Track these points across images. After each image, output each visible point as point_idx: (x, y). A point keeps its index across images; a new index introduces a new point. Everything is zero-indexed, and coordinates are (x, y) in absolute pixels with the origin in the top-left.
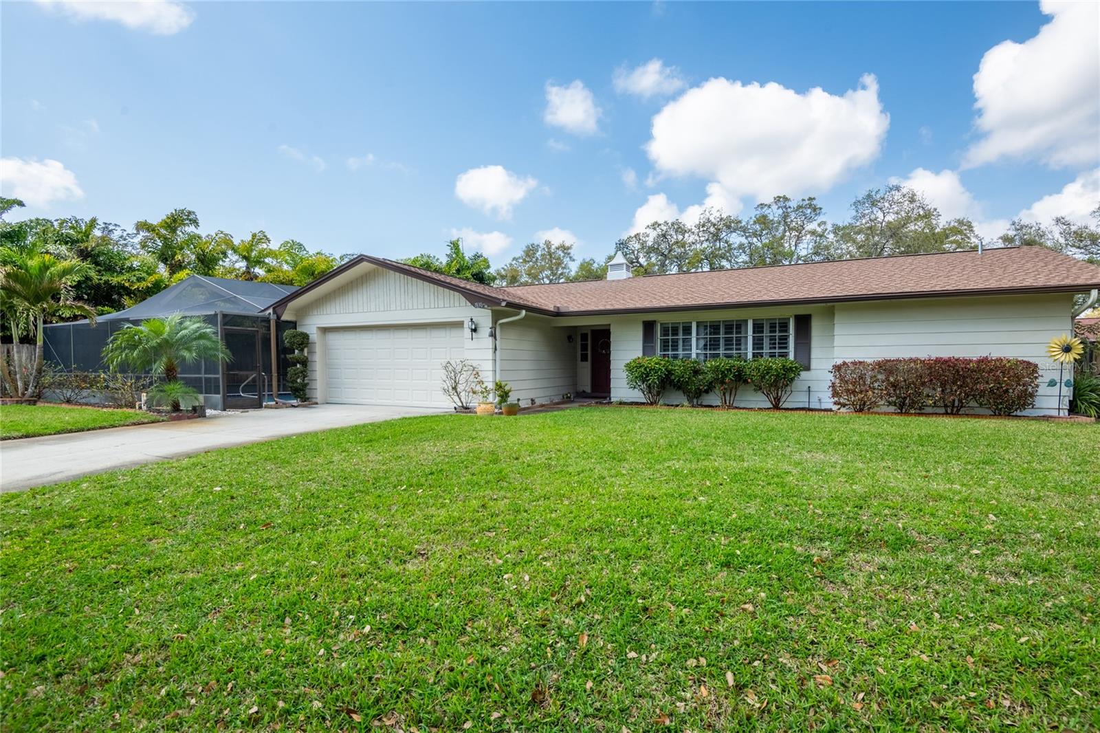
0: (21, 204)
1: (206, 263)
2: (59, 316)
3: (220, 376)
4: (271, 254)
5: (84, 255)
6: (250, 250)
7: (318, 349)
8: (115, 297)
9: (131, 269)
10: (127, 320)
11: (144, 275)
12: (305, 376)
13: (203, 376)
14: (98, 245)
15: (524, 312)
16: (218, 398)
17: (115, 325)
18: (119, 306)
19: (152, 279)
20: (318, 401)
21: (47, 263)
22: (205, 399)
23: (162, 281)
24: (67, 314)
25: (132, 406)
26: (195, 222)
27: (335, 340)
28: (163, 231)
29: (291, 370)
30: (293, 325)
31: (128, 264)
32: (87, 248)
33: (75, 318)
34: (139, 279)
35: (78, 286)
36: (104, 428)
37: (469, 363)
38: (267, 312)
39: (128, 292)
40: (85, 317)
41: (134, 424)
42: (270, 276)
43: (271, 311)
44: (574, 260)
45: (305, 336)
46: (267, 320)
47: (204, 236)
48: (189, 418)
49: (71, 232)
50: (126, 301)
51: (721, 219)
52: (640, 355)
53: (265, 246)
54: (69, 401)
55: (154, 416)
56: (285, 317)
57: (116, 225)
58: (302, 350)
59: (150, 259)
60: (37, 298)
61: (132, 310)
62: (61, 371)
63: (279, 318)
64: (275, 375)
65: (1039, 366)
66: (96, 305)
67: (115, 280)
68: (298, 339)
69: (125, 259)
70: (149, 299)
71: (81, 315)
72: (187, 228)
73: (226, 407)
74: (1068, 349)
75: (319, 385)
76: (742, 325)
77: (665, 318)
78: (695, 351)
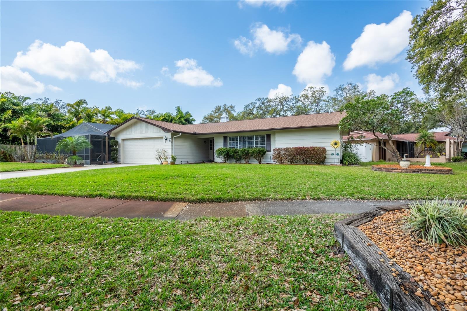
0: (30, 99)
1: (89, 117)
2: (41, 136)
3: (90, 154)
4: (112, 113)
5: (49, 115)
6: (105, 112)
7: (121, 146)
8: (59, 129)
9: (65, 120)
10: (62, 137)
11: (69, 122)
12: (117, 155)
13: (85, 154)
14: (54, 112)
15: (181, 134)
16: (89, 161)
17: (59, 138)
18: (60, 132)
19: (71, 123)
20: (121, 163)
21: (39, 120)
22: (85, 161)
23: (75, 124)
24: (44, 135)
25: (63, 163)
26: (86, 103)
27: (126, 143)
28: (75, 107)
29: (112, 153)
30: (114, 138)
31: (64, 118)
32: (50, 113)
33: (46, 136)
34: (67, 123)
35: (47, 126)
36: (54, 168)
37: (165, 150)
38: (105, 134)
39: (64, 128)
40: (49, 136)
41: (63, 167)
42: (111, 121)
43: (106, 134)
44: (235, 112)
45: (117, 142)
46: (105, 137)
47: (89, 108)
48: (79, 166)
49: (46, 108)
50: (63, 130)
51: (283, 97)
52: (223, 147)
53: (110, 110)
54: (44, 162)
55: (69, 165)
56: (111, 136)
57: (61, 100)
58: (116, 146)
59: (71, 116)
60: (36, 131)
61: (65, 133)
62: (41, 153)
63: (109, 136)
64: (107, 154)
65: (327, 149)
66: (53, 132)
67: (59, 124)
68: (115, 143)
69: (63, 116)
70: (70, 130)
71: (48, 135)
72: (84, 105)
73: (91, 164)
74: (336, 144)
75: (121, 157)
76: (252, 137)
77: (229, 135)
78: (239, 146)
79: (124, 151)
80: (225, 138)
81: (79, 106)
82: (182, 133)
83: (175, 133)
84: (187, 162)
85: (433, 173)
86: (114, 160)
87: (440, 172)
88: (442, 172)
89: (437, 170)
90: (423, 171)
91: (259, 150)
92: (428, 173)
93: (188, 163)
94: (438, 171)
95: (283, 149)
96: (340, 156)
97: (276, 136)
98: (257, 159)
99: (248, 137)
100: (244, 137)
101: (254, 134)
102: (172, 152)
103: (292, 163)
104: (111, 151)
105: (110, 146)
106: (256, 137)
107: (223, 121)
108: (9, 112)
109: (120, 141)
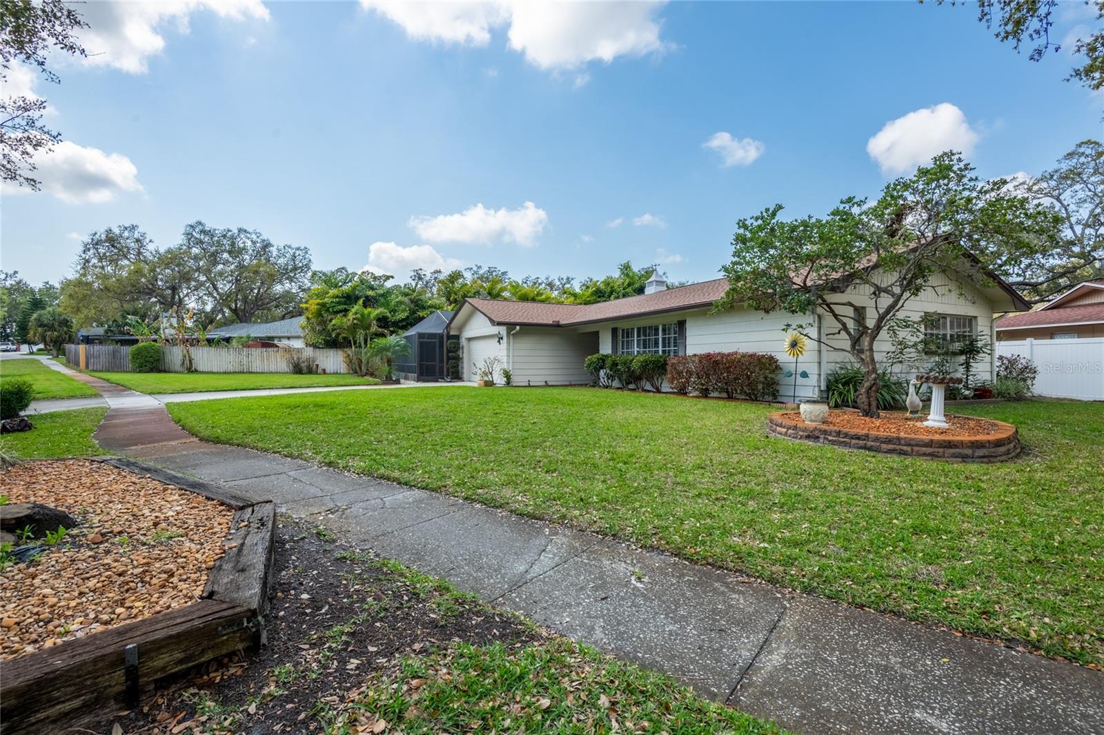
3: (416, 364)
7: (465, 350)
12: (458, 366)
15: (518, 327)
16: (415, 376)
20: (465, 380)
27: (473, 344)
29: (450, 362)
43: (444, 329)
45: (460, 343)
46: (443, 335)
52: (610, 352)
56: (451, 332)
58: (458, 351)
64: (445, 364)
68: (452, 346)
73: (418, 380)
74: (794, 344)
75: (465, 371)
76: (657, 329)
77: (622, 325)
78: (636, 349)
79: (469, 359)
80: (614, 331)
81: (453, 283)
82: (521, 324)
84: (546, 382)
85: (860, 448)
86: (457, 376)
87: (891, 447)
88: (898, 447)
89: (877, 439)
90: (830, 438)
91: (647, 360)
92: (845, 444)
93: (547, 385)
94: (882, 442)
95: (685, 357)
96: (819, 380)
97: (688, 325)
98: (650, 379)
99: (650, 328)
100: (645, 328)
101: (659, 322)
102: (508, 362)
103: (705, 394)
104: (449, 359)
105: (448, 351)
106: (664, 330)
107: (649, 290)
108: (361, 301)
109: (463, 341)
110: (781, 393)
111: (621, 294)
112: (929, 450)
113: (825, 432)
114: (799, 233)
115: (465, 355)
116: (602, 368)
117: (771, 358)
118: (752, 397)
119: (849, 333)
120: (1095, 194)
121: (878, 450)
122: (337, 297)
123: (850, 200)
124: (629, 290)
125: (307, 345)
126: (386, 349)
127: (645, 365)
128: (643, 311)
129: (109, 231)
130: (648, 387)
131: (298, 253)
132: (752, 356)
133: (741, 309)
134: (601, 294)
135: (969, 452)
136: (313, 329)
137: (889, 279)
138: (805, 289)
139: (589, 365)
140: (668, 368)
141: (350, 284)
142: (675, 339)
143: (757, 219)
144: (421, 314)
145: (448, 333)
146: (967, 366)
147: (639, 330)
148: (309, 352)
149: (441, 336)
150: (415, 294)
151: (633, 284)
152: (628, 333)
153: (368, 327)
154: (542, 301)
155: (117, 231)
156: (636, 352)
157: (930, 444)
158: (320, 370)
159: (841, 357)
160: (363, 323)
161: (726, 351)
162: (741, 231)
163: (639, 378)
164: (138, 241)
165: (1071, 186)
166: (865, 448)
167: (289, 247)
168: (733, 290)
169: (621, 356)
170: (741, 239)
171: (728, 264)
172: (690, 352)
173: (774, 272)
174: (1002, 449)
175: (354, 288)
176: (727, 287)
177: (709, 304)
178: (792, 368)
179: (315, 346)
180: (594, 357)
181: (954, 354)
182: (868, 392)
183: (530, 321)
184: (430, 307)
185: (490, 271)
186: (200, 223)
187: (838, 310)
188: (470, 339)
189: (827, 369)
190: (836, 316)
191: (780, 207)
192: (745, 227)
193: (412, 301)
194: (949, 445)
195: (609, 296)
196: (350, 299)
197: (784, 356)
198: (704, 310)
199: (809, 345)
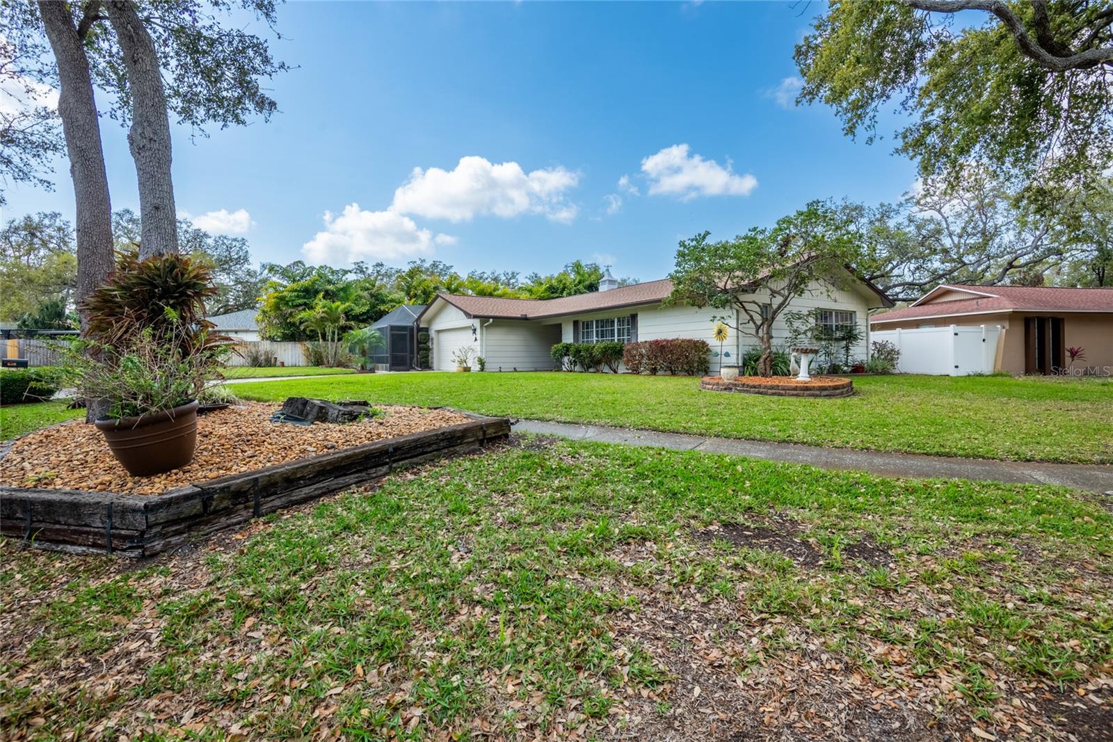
3: (388, 355)
7: (435, 341)
12: (429, 356)
15: (492, 320)
16: (387, 365)
20: (434, 368)
27: (443, 336)
29: (422, 353)
30: (425, 329)
37: (472, 347)
43: (414, 322)
45: (430, 335)
46: (413, 327)
52: (572, 341)
56: (421, 325)
58: (428, 342)
64: (415, 355)
68: (423, 337)
73: (391, 369)
74: (720, 332)
75: (435, 361)
76: (613, 322)
77: (581, 318)
78: (595, 339)
79: (439, 350)
80: (576, 323)
82: (493, 317)
83: (484, 319)
84: (515, 368)
86: (426, 365)
87: (773, 391)
89: (765, 388)
90: (738, 389)
91: (605, 348)
92: (747, 392)
93: (515, 370)
94: (768, 389)
95: (637, 343)
96: (738, 359)
97: (639, 318)
98: (609, 363)
99: (607, 321)
100: (602, 321)
101: (614, 316)
102: (481, 351)
103: (654, 371)
104: (419, 349)
105: (419, 342)
106: (619, 321)
107: (603, 288)
108: (321, 295)
109: (432, 333)
110: (711, 369)
111: (573, 291)
112: (795, 392)
113: (735, 385)
114: (721, 251)
115: (435, 346)
116: (566, 355)
117: (703, 343)
118: (690, 372)
119: (755, 323)
120: (969, 208)
121: (766, 394)
122: (296, 291)
123: (755, 229)
124: (580, 287)
125: (263, 338)
126: (361, 341)
127: (605, 351)
128: (602, 306)
129: (28, 218)
130: (606, 369)
131: (234, 243)
132: (689, 341)
133: (682, 305)
134: (555, 291)
135: (818, 393)
136: (270, 323)
137: (781, 284)
138: (725, 291)
139: (556, 352)
140: (624, 353)
141: (308, 278)
142: (628, 329)
143: (692, 240)
144: (382, 308)
145: (418, 326)
146: (847, 349)
147: (597, 321)
148: (266, 346)
149: (412, 329)
150: (375, 289)
151: (584, 281)
152: (588, 325)
153: (337, 320)
154: (500, 296)
155: (36, 219)
156: (595, 341)
157: (795, 389)
158: (278, 363)
159: (752, 342)
160: (331, 317)
161: (670, 338)
162: (682, 249)
163: (598, 362)
164: (60, 229)
165: (949, 201)
166: (759, 393)
167: (225, 238)
168: (677, 291)
169: (582, 344)
170: (681, 255)
171: (672, 272)
172: (641, 339)
173: (704, 278)
174: (838, 391)
175: (314, 283)
176: (672, 289)
177: (659, 301)
178: (718, 350)
179: (272, 339)
180: (559, 346)
181: (837, 340)
182: (765, 362)
183: (501, 314)
184: (392, 301)
185: (434, 265)
186: (128, 211)
187: (747, 306)
188: (439, 332)
189: (743, 350)
190: (746, 310)
191: (708, 233)
192: (685, 247)
193: (372, 295)
194: (807, 389)
195: (562, 293)
196: (309, 293)
197: (713, 342)
198: (653, 306)
199: (731, 333)
